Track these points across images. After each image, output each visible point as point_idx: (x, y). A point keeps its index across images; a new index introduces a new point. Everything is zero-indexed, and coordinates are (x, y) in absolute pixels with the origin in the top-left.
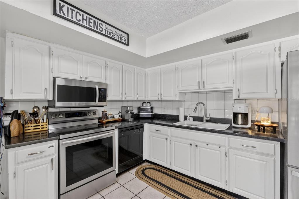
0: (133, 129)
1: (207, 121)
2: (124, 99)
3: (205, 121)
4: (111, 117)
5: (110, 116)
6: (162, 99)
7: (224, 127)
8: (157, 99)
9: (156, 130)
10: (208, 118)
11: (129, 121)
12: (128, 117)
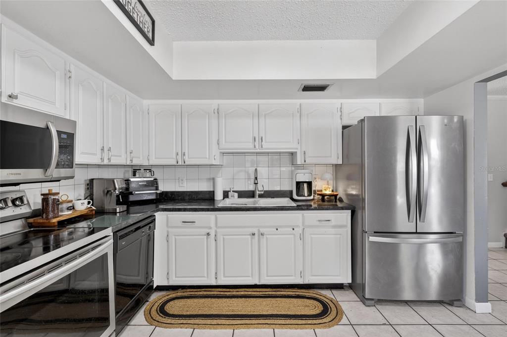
0: (139, 228)
1: (261, 196)
2: (106, 162)
3: (257, 197)
4: (68, 209)
5: (65, 206)
6: (186, 164)
7: (285, 202)
8: (175, 163)
9: (183, 222)
10: (261, 191)
11: (118, 211)
12: (110, 204)
